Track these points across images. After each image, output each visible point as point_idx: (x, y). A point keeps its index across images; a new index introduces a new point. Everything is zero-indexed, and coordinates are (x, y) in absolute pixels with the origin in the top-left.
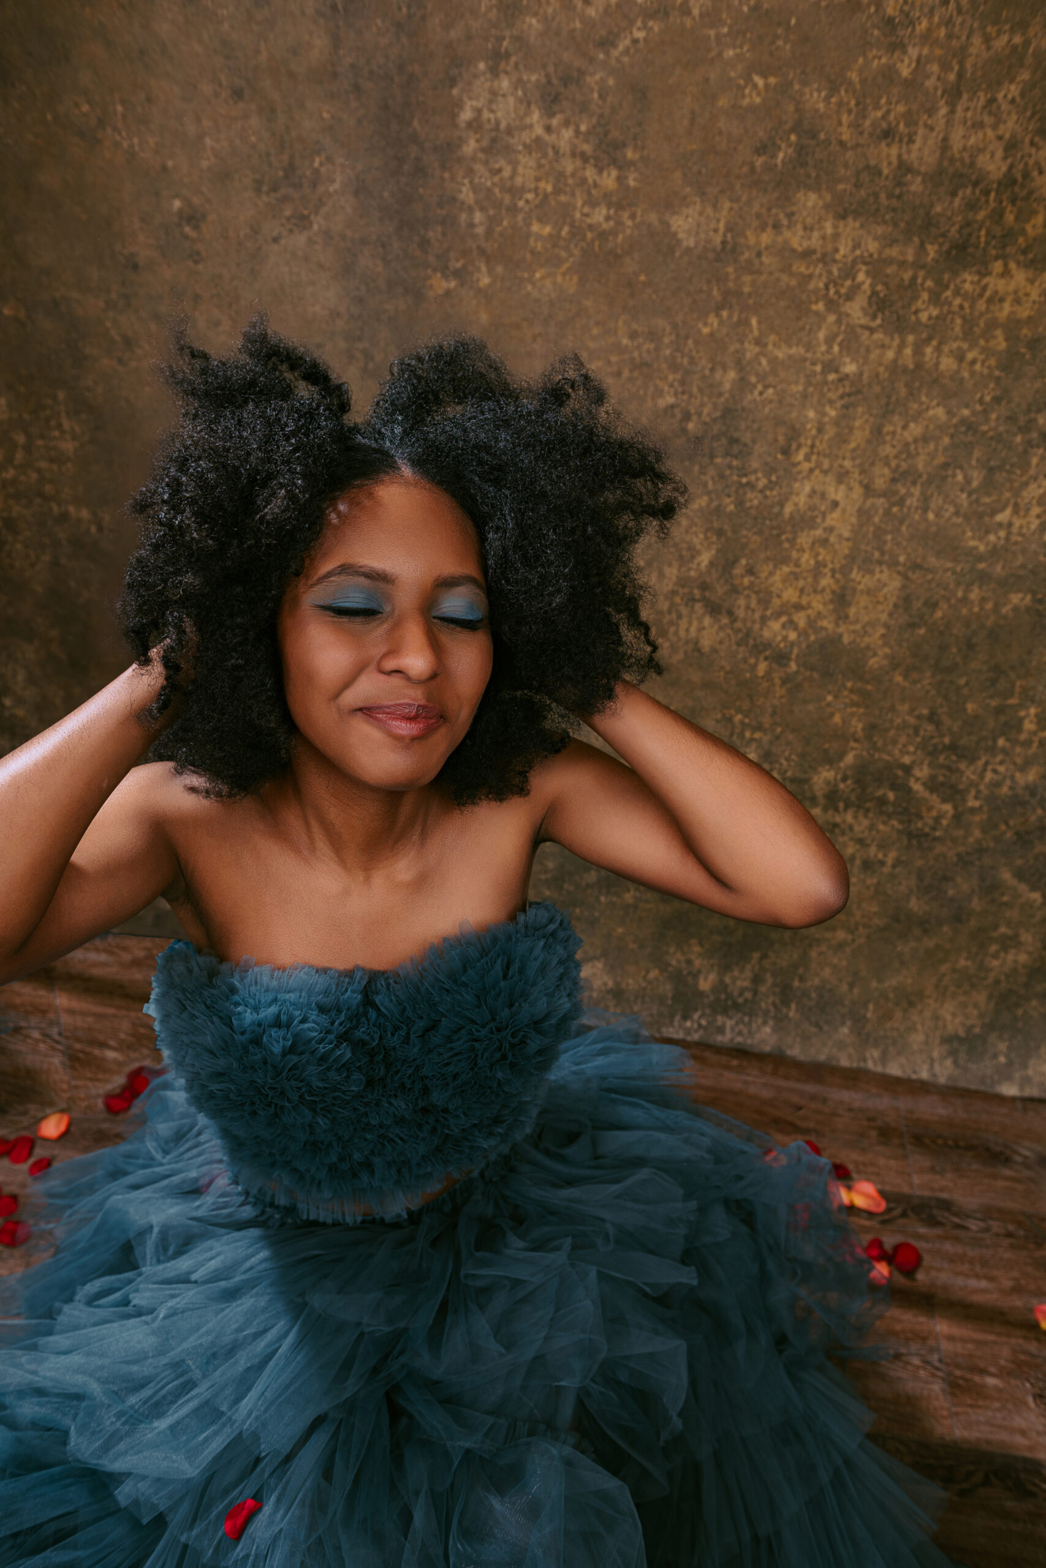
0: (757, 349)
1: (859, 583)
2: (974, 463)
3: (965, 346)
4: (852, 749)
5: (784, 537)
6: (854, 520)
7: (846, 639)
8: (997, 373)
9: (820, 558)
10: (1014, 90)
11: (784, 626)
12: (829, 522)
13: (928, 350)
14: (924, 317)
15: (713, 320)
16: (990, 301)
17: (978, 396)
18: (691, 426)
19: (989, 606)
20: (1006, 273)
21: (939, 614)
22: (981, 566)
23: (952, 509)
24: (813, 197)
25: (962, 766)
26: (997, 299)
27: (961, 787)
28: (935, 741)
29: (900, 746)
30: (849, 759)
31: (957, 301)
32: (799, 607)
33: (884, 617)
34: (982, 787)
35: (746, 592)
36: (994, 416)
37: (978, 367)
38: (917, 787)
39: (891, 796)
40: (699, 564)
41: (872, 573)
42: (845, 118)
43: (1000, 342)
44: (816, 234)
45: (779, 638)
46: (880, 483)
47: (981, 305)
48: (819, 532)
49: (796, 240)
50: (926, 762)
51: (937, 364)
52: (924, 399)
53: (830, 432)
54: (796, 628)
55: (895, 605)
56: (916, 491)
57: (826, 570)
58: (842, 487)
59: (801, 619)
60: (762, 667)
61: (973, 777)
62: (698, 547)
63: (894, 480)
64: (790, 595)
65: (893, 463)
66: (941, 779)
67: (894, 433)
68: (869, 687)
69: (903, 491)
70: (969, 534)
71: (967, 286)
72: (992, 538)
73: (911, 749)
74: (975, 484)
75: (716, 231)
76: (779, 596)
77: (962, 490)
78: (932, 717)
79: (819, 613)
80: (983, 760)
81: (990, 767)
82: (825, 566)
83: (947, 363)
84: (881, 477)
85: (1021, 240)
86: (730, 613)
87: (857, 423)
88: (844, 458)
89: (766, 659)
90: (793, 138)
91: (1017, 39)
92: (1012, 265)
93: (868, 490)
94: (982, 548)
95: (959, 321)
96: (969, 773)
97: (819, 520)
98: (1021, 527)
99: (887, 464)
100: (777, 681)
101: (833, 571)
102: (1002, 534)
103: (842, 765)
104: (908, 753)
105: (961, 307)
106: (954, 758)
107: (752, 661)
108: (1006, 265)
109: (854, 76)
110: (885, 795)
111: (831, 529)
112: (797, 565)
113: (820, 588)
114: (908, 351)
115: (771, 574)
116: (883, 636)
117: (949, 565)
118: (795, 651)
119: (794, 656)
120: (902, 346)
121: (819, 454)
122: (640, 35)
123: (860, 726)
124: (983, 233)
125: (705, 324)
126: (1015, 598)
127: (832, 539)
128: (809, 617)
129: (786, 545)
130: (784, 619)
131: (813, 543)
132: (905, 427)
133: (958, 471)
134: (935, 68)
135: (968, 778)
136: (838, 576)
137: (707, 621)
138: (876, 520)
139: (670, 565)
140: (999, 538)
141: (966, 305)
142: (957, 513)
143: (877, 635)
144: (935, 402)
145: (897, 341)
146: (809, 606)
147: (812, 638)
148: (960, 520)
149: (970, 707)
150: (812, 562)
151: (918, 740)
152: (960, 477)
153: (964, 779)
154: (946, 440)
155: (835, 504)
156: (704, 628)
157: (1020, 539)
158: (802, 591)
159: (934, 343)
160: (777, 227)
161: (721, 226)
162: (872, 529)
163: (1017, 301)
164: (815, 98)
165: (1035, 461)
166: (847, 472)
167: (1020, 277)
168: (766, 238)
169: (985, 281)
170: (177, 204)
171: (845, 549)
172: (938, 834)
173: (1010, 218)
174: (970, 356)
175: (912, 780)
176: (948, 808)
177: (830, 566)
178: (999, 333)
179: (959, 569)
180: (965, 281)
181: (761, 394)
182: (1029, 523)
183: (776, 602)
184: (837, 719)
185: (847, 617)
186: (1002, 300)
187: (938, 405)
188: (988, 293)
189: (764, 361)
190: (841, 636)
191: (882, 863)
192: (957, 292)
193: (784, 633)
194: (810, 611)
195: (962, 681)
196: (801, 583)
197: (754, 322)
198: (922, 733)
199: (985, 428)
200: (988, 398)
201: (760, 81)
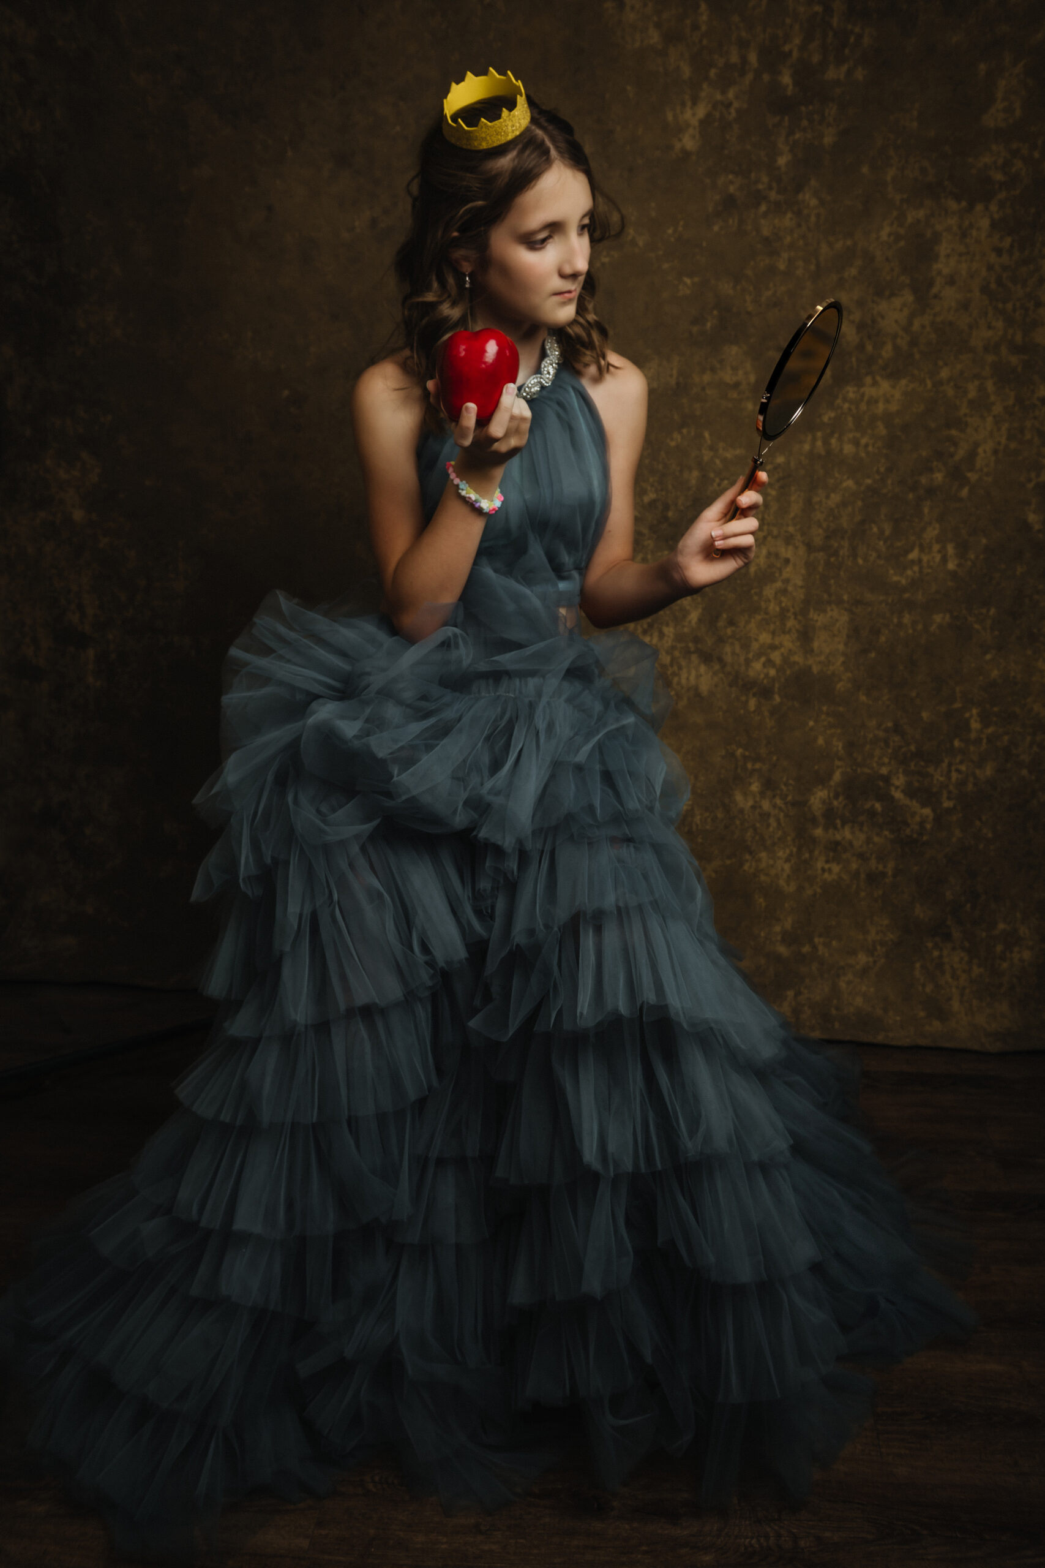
0: (711, 453)
1: (817, 621)
2: (883, 517)
3: (858, 435)
4: (838, 767)
5: (753, 592)
6: (803, 571)
7: (815, 669)
8: (885, 451)
9: (783, 605)
10: (853, 271)
11: (764, 665)
12: (785, 575)
13: (833, 441)
14: (826, 419)
15: (676, 435)
16: (869, 403)
17: (875, 469)
18: (670, 514)
19: (920, 627)
20: (875, 383)
21: (883, 639)
22: (907, 595)
23: (874, 555)
24: (735, 350)
25: (931, 770)
26: (872, 401)
27: (935, 790)
28: (903, 750)
29: (876, 759)
30: (837, 776)
31: (846, 406)
32: (773, 647)
33: (841, 647)
34: (951, 788)
35: (730, 640)
36: (889, 482)
37: (870, 448)
38: (898, 795)
39: (878, 806)
40: (690, 622)
41: (825, 611)
42: (748, 298)
43: (882, 430)
44: (741, 372)
45: (762, 676)
46: (818, 541)
47: (863, 407)
48: (779, 584)
49: (728, 377)
50: (901, 770)
51: (841, 450)
52: (837, 475)
53: (774, 507)
54: (774, 665)
55: (848, 636)
56: (846, 543)
57: (789, 614)
58: (790, 548)
59: (776, 656)
60: (752, 704)
61: (941, 779)
62: (688, 608)
63: (827, 538)
64: (765, 638)
65: (825, 525)
66: (916, 784)
67: (820, 502)
68: (841, 709)
69: (836, 545)
70: (891, 572)
71: (851, 395)
72: (909, 572)
73: (886, 760)
74: (887, 533)
75: (671, 376)
76: (756, 640)
77: (879, 539)
78: (897, 729)
79: (790, 650)
80: (946, 761)
81: (953, 768)
82: (788, 611)
83: (848, 449)
84: (817, 535)
85: (880, 361)
86: (720, 660)
87: (793, 498)
88: (788, 525)
89: (754, 695)
90: (715, 312)
91: (849, 243)
92: (878, 378)
93: (810, 547)
94: (904, 582)
95: (850, 419)
96: (938, 777)
97: (777, 575)
98: (928, 561)
99: (820, 526)
100: (766, 714)
101: (795, 614)
102: (916, 568)
103: (832, 783)
104: (884, 764)
105: (850, 409)
106: (922, 763)
107: (743, 698)
108: (874, 378)
109: (749, 273)
110: (873, 806)
111: (787, 581)
112: (767, 613)
113: (787, 630)
114: (819, 443)
115: (748, 622)
116: (844, 663)
117: (882, 598)
118: (777, 685)
119: (776, 690)
120: (814, 439)
121: (768, 524)
122: (606, 260)
123: (840, 745)
124: (854, 359)
125: (672, 439)
126: (938, 618)
127: (790, 588)
128: (782, 654)
129: (756, 598)
130: (763, 659)
131: (776, 593)
132: (828, 497)
133: (873, 525)
134: (800, 263)
135: (938, 780)
136: (799, 617)
137: (703, 669)
138: (820, 569)
139: (667, 625)
140: (914, 572)
141: (853, 407)
142: (879, 557)
143: (839, 663)
144: (845, 477)
145: (810, 437)
146: (781, 645)
147: (788, 672)
148: (882, 562)
149: (925, 715)
150: (778, 609)
151: (890, 751)
152: (875, 530)
153: (935, 782)
154: (860, 503)
155: (787, 561)
156: (701, 676)
157: (930, 571)
158: (773, 633)
159: (836, 435)
160: (713, 370)
161: (675, 372)
162: (818, 577)
163: (887, 401)
164: (726, 288)
165: (926, 510)
166: (792, 536)
167: (885, 385)
168: (707, 378)
169: (862, 390)
170: (286, 393)
171: (800, 595)
172: (925, 838)
173: (869, 348)
174: (863, 441)
175: (893, 789)
176: (927, 811)
177: (792, 610)
178: (880, 424)
179: (890, 600)
180: (848, 392)
181: (719, 485)
182: (933, 558)
183: (755, 646)
184: (821, 741)
185: (812, 651)
186: (876, 402)
187: (848, 478)
188: (866, 398)
189: (718, 462)
190: (810, 667)
191: (883, 874)
192: (845, 400)
193: (765, 671)
194: (782, 650)
195: (914, 694)
196: (772, 627)
197: (707, 435)
198: (891, 744)
199: (885, 491)
200: (882, 470)
201: (688, 281)
